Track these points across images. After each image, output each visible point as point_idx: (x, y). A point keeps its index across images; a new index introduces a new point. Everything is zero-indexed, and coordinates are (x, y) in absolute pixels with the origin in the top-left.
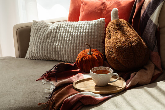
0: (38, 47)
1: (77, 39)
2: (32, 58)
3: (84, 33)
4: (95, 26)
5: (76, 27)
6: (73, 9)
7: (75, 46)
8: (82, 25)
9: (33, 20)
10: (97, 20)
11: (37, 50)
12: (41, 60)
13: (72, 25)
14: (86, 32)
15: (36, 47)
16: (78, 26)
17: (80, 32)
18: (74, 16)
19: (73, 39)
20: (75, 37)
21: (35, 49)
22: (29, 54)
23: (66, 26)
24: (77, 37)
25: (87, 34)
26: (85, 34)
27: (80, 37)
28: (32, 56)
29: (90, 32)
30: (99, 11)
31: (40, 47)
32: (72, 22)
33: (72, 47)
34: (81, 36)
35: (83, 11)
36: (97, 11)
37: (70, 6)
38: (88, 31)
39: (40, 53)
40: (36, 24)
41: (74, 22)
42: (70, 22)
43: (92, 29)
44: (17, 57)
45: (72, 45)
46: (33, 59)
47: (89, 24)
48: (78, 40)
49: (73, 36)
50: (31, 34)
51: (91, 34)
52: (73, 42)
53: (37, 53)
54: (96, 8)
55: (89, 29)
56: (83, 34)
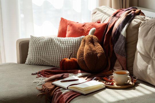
0: (35, 55)
1: (64, 51)
4: (78, 41)
6: (61, 29)
7: (63, 55)
8: (68, 40)
9: (31, 36)
10: (79, 38)
11: (34, 57)
12: (37, 65)
13: (60, 40)
14: (71, 45)
15: (33, 55)
16: (65, 41)
17: (67, 45)
18: (62, 34)
19: (62, 50)
21: (33, 57)
22: (28, 61)
23: (56, 40)
24: (65, 49)
25: (72, 47)
26: (71, 47)
27: (67, 49)
28: (31, 63)
29: (74, 46)
30: (81, 31)
32: (60, 38)
33: (61, 56)
34: (67, 48)
35: (69, 31)
36: (79, 31)
38: (73, 45)
39: (36, 59)
40: (33, 38)
41: (62, 38)
42: (59, 37)
43: (75, 43)
44: (18, 63)
45: (61, 54)
46: (31, 65)
47: (74, 40)
49: (62, 48)
50: (29, 46)
51: (75, 47)
52: (61, 52)
54: (79, 28)
55: (73, 44)
56: (69, 47)
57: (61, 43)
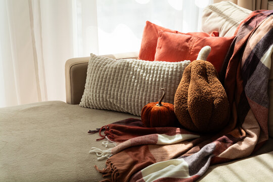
0: (98, 92)
1: (151, 87)
2: (88, 107)
3: (161, 80)
4: (177, 71)
5: (150, 69)
6: (147, 44)
7: (148, 95)
8: (158, 67)
9: (91, 54)
10: (179, 63)
11: (96, 96)
12: (100, 109)
13: (144, 66)
14: (163, 77)
15: (94, 92)
16: (152, 68)
17: (156, 77)
18: (148, 53)
19: (146, 86)
20: (148, 83)
21: (93, 95)
22: (85, 101)
23: (136, 66)
24: (151, 83)
26: (163, 81)
27: (155, 83)
28: (89, 105)
29: (169, 78)
31: (99, 92)
32: (144, 61)
33: (144, 97)
34: (157, 83)
35: (160, 48)
36: (180, 49)
37: (143, 39)
39: (99, 100)
40: (94, 59)
41: (148, 61)
42: (141, 61)
44: (68, 103)
45: (144, 93)
46: (90, 108)
47: (169, 68)
48: (153, 88)
49: (146, 82)
50: (87, 73)
51: (171, 82)
52: (145, 90)
53: (96, 100)
54: (179, 44)
55: (168, 74)
56: (159, 80)
57: (145, 72)
